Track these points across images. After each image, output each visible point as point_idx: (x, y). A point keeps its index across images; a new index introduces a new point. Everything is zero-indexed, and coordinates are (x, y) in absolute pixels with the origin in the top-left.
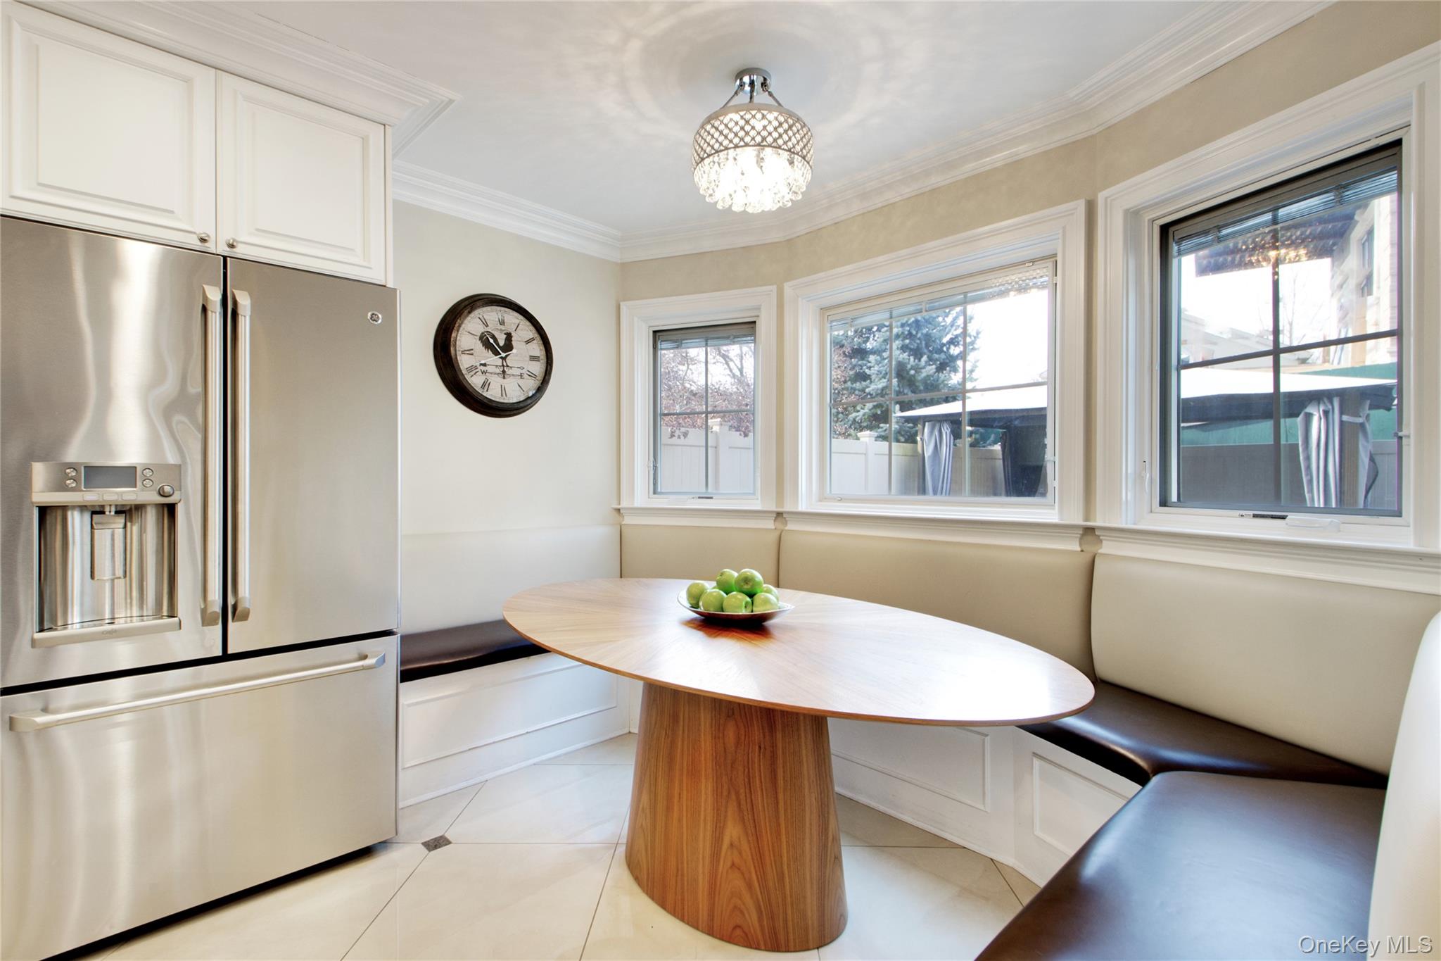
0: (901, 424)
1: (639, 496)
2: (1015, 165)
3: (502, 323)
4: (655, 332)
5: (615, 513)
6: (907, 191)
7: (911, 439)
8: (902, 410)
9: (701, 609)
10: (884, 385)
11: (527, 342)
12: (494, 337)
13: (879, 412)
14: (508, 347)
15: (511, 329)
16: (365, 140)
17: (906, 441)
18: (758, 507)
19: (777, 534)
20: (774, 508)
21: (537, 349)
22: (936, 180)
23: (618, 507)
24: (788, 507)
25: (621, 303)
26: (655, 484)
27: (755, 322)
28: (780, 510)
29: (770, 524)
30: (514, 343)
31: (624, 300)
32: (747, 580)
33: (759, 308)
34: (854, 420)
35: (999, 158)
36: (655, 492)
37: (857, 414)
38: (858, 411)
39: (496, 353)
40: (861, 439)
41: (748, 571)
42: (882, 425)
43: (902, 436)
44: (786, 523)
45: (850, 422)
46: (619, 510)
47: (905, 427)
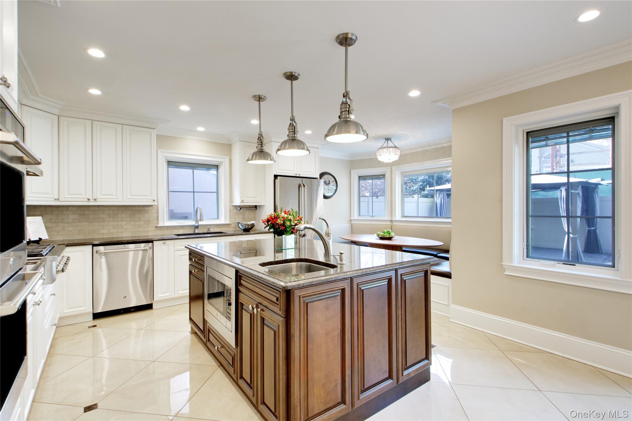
0: (429, 192)
1: (355, 216)
2: (443, 147)
3: (328, 178)
4: (359, 177)
5: (350, 221)
6: (421, 150)
7: (432, 197)
8: (430, 187)
9: (380, 236)
10: (423, 178)
11: (333, 182)
12: (327, 182)
13: (421, 187)
14: (329, 184)
15: (329, 179)
16: (315, 152)
17: (431, 198)
18: (386, 219)
19: (391, 225)
20: (390, 219)
21: (334, 183)
22: (427, 148)
23: (350, 219)
24: (393, 219)
25: (351, 170)
26: (359, 214)
27: (385, 175)
28: (392, 220)
29: (389, 223)
30: (330, 182)
31: (352, 169)
32: (388, 231)
33: (386, 172)
34: (413, 190)
35: (440, 146)
36: (359, 216)
37: (414, 188)
38: (414, 187)
39: (327, 185)
40: (415, 197)
41: (388, 230)
42: (422, 192)
43: (429, 195)
44: (393, 223)
45: (411, 191)
46: (351, 220)
47: (431, 192)
